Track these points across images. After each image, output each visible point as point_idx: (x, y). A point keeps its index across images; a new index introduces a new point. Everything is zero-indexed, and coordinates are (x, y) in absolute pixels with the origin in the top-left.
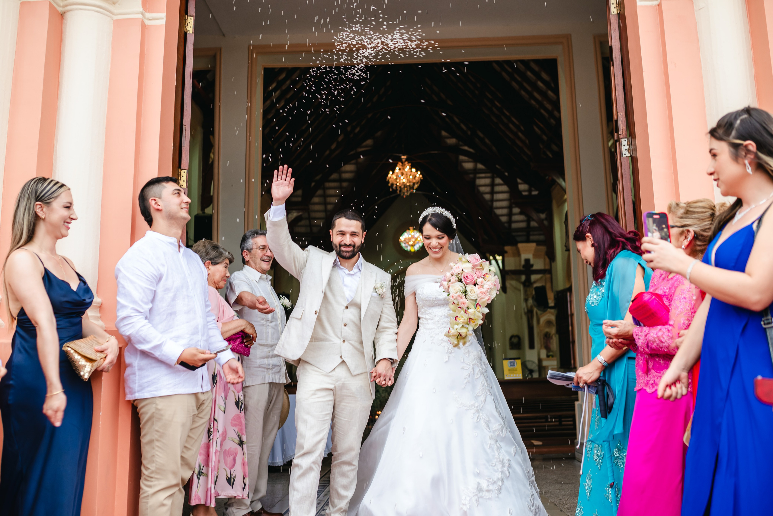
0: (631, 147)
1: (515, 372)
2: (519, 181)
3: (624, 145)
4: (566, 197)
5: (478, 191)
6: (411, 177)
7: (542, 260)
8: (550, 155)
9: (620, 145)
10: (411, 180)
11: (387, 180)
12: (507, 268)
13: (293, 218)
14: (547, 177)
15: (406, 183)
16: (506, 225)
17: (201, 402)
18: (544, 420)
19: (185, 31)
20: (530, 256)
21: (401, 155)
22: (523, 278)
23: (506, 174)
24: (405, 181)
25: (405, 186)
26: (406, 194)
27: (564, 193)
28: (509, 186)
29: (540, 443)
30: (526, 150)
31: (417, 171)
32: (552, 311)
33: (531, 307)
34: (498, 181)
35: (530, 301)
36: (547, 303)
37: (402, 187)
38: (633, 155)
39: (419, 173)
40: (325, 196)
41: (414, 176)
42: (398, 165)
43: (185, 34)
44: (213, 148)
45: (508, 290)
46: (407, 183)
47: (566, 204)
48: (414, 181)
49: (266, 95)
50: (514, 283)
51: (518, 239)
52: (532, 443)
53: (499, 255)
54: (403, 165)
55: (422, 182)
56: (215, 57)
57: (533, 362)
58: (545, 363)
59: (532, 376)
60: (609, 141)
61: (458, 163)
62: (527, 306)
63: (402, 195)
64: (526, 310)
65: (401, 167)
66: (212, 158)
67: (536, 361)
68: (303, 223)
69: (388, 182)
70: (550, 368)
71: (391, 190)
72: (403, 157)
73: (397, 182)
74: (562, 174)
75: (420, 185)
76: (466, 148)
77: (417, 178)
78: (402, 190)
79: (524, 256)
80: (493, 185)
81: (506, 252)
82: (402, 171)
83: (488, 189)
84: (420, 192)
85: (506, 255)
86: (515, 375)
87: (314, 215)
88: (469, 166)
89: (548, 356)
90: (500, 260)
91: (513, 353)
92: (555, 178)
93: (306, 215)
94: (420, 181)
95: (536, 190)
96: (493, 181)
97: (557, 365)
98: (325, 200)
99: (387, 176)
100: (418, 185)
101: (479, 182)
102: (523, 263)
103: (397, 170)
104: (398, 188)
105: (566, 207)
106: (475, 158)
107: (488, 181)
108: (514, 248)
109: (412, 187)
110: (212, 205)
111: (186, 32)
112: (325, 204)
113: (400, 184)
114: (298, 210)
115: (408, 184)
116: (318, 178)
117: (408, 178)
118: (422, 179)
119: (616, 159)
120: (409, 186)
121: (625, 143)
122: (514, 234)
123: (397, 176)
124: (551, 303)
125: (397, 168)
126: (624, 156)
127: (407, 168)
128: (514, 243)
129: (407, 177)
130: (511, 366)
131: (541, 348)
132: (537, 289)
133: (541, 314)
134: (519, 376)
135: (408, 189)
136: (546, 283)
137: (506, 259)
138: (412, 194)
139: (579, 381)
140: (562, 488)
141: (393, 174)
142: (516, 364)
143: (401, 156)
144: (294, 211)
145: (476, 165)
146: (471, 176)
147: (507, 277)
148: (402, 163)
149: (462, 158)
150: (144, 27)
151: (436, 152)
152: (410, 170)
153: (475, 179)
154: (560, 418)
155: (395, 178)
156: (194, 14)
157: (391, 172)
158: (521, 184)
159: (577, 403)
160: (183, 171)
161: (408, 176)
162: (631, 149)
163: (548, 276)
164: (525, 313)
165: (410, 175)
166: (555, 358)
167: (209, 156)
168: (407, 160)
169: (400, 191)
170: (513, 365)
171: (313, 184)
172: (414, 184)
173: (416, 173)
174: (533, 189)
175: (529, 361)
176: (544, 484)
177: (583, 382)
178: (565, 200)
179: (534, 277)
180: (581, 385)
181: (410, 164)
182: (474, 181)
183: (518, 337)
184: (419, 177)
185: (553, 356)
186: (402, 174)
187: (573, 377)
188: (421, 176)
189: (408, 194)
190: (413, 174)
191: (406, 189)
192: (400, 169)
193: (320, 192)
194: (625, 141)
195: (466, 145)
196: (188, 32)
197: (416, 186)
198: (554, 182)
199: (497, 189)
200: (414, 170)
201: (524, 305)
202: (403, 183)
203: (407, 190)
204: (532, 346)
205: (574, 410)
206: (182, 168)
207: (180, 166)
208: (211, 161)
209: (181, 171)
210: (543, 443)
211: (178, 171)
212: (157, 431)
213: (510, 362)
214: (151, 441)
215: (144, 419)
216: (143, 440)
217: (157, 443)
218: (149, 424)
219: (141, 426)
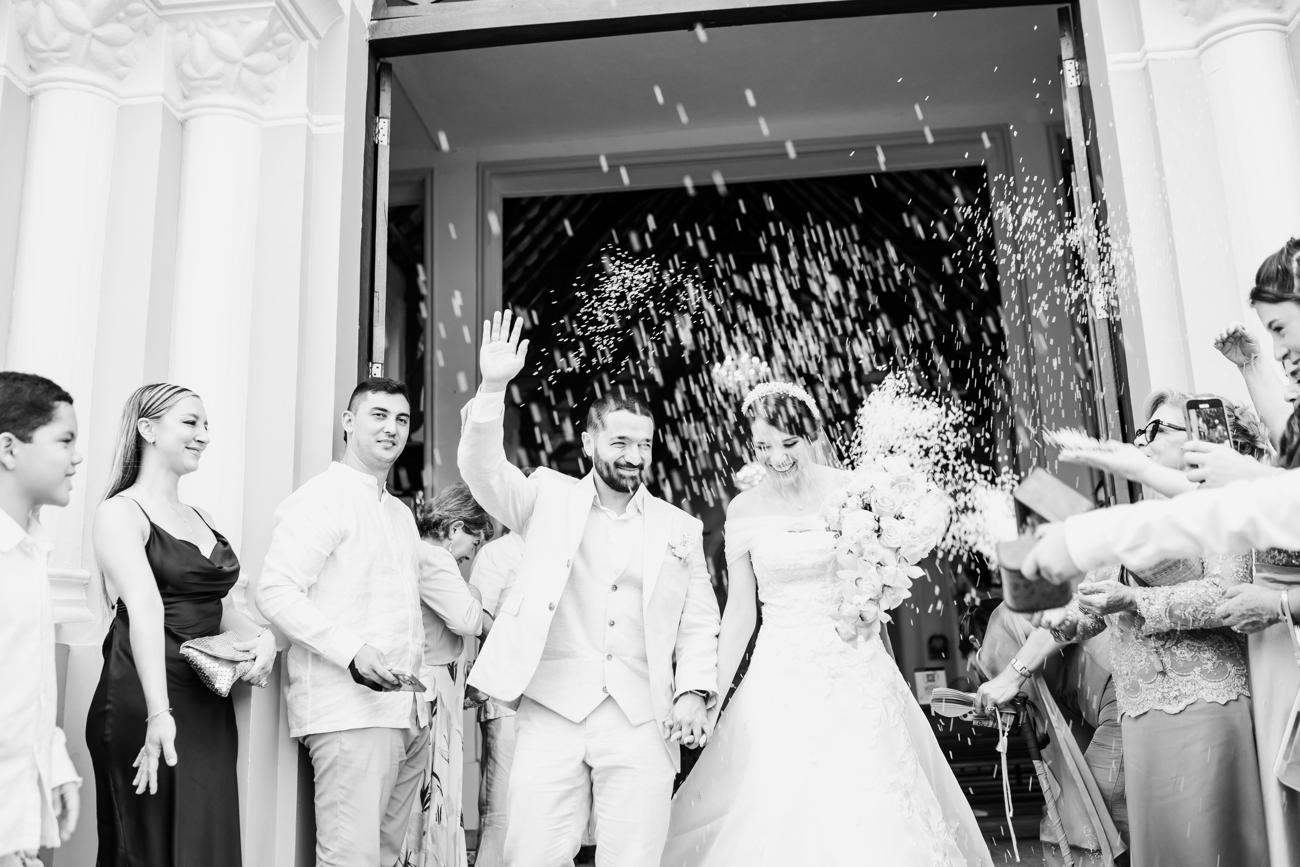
0: (1109, 302)
3: (1098, 300)
6: (752, 372)
9: (1092, 300)
10: (751, 376)
11: (712, 379)
17: (412, 740)
19: (375, 142)
24: (740, 378)
31: (761, 362)
39: (764, 364)
41: (757, 370)
42: (730, 353)
43: (376, 147)
44: (423, 334)
46: (745, 381)
49: (507, 244)
54: (738, 353)
56: (423, 183)
65: (734, 356)
66: (421, 350)
69: (714, 381)
73: (728, 382)
77: (761, 374)
82: (735, 362)
91: (932, 661)
99: (712, 371)
103: (728, 361)
110: (422, 429)
111: (377, 143)
113: (733, 384)
117: (747, 373)
118: (770, 374)
121: (1100, 296)
123: (728, 370)
125: (728, 358)
126: (1099, 318)
127: (745, 357)
129: (745, 372)
130: (929, 680)
141: (720, 367)
142: (938, 677)
148: (736, 349)
150: (310, 138)
152: (750, 361)
155: (724, 374)
156: (389, 114)
157: (717, 365)
160: (375, 366)
161: (747, 370)
162: (1110, 306)
165: (750, 369)
167: (416, 347)
168: (743, 345)
170: (933, 680)
173: (759, 366)
181: (749, 351)
183: (942, 637)
184: (764, 372)
186: (737, 368)
188: (768, 370)
190: (754, 366)
192: (732, 359)
196: (380, 143)
200: (755, 361)
202: (739, 382)
206: (374, 360)
207: (370, 358)
208: (419, 354)
209: (372, 365)
210: (989, 813)
211: (368, 365)
212: (342, 787)
213: (928, 676)
214: (332, 805)
215: (320, 767)
216: (320, 803)
217: (342, 808)
218: (329, 775)
219: (315, 780)
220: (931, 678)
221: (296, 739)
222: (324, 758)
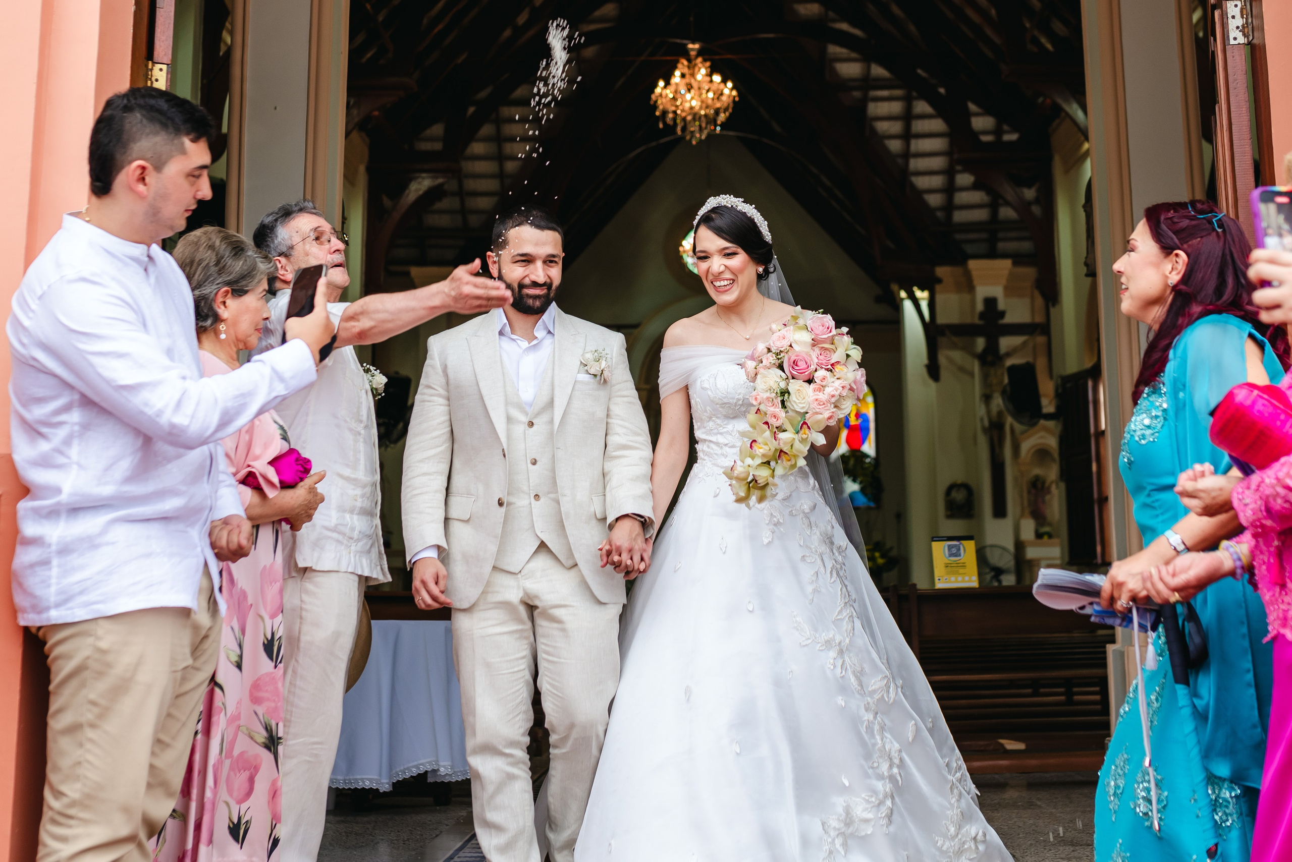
0: (1250, 20)
1: (961, 571)
2: (972, 107)
3: (1233, 17)
4: (1086, 146)
5: (873, 131)
6: (711, 95)
7: (1027, 301)
8: (1049, 46)
9: (1224, 16)
10: (710, 102)
11: (652, 103)
12: (941, 320)
13: (421, 192)
14: (1041, 100)
15: (697, 108)
16: (939, 214)
17: (203, 633)
18: (1029, 691)
20: (997, 291)
21: (685, 42)
22: (981, 343)
23: (942, 91)
24: (694, 103)
25: (696, 116)
26: (698, 135)
27: (1083, 138)
28: (947, 121)
29: (1021, 746)
30: (989, 31)
31: (724, 81)
32: (1051, 424)
33: (1000, 413)
34: (922, 107)
35: (998, 402)
36: (1039, 406)
37: (689, 118)
38: (1255, 41)
39: (730, 84)
40: (499, 139)
41: (719, 92)
42: (680, 66)
44: (230, 19)
45: (944, 374)
46: (701, 108)
47: (1088, 163)
48: (718, 105)
50: (957, 355)
51: (969, 249)
52: (1002, 745)
53: (922, 289)
54: (692, 66)
55: (737, 107)
57: (1004, 549)
58: (1031, 553)
59: (1000, 581)
60: (1194, 10)
61: (825, 64)
62: (989, 412)
63: (688, 138)
64: (986, 423)
65: (686, 71)
66: (226, 43)
67: (1011, 547)
68: (445, 203)
69: (655, 107)
70: (1043, 563)
71: (661, 126)
72: (690, 46)
73: (677, 107)
74: (1079, 93)
75: (731, 114)
76: (844, 26)
77: (724, 98)
78: (688, 126)
79: (982, 291)
80: (908, 117)
81: (939, 281)
82: (687, 80)
83: (896, 127)
84: (731, 133)
85: (938, 287)
86: (960, 579)
87: (472, 185)
88: (850, 69)
89: (1039, 536)
90: (923, 299)
91: (956, 526)
92: (1060, 101)
93: (452, 185)
94: (731, 105)
95: (1014, 130)
96: (909, 108)
97: (1062, 558)
98: (500, 148)
99: (653, 92)
100: (727, 114)
101: (876, 109)
102: (980, 307)
103: (676, 78)
104: (678, 121)
105: (1087, 170)
106: (866, 52)
107: (896, 107)
108: (959, 270)
109: (712, 120)
112: (501, 158)
113: (683, 111)
114: (434, 172)
115: (703, 112)
116: (483, 94)
117: (704, 96)
118: (737, 99)
119: (1213, 52)
120: (706, 115)
121: (1236, 12)
122: (958, 236)
123: (676, 92)
124: (1048, 406)
125: (677, 73)
126: (1232, 42)
127: (702, 73)
128: (959, 259)
129: (701, 94)
130: (951, 555)
131: (1022, 515)
132: (1012, 370)
133: (1023, 433)
134: (970, 581)
135: (704, 125)
136: (1035, 357)
137: (939, 298)
138: (711, 136)
139: (1116, 595)
140: (1076, 854)
141: (665, 87)
142: (965, 550)
143: (686, 45)
144: (424, 175)
145: (869, 69)
146: (857, 94)
147: (942, 341)
148: (689, 61)
149: (834, 50)
151: (771, 35)
152: (708, 79)
153: (864, 102)
154: (1069, 684)
155: (671, 96)
157: (661, 83)
158: (977, 115)
159: (1110, 648)
160: (157, 67)
161: (704, 92)
162: (1250, 27)
163: (1041, 340)
164: (985, 430)
165: (708, 91)
166: (1056, 541)
167: (219, 39)
168: (700, 53)
169: (684, 129)
170: (957, 555)
171: (471, 110)
172: (717, 112)
173: (722, 86)
174: (1006, 127)
175: (992, 546)
176: (1031, 845)
177: (1129, 595)
178: (1087, 154)
179: (1006, 343)
180: (1122, 603)
181: (708, 64)
182: (864, 108)
183: (966, 487)
184: (729, 96)
185: (1050, 536)
186: (689, 88)
187: (1101, 587)
188: (734, 93)
189: (703, 137)
190: (714, 87)
191: (697, 123)
192: (683, 76)
193: (487, 130)
194: (1236, 6)
195: (844, 19)
197: (722, 117)
198: (1057, 111)
199: (919, 126)
200: (717, 78)
201: (981, 410)
202: (692, 108)
203: (700, 126)
204: (1000, 511)
205: (1102, 663)
206: (156, 59)
207: (150, 55)
208: (223, 49)
209: (153, 66)
210: (1027, 746)
211: (147, 66)
212: (93, 703)
213: (950, 547)
214: (74, 729)
215: (60, 670)
216: (55, 724)
217: (90, 733)
218: (74, 684)
219: (51, 687)
220: (954, 551)
221: (26, 630)
222: (68, 657)
